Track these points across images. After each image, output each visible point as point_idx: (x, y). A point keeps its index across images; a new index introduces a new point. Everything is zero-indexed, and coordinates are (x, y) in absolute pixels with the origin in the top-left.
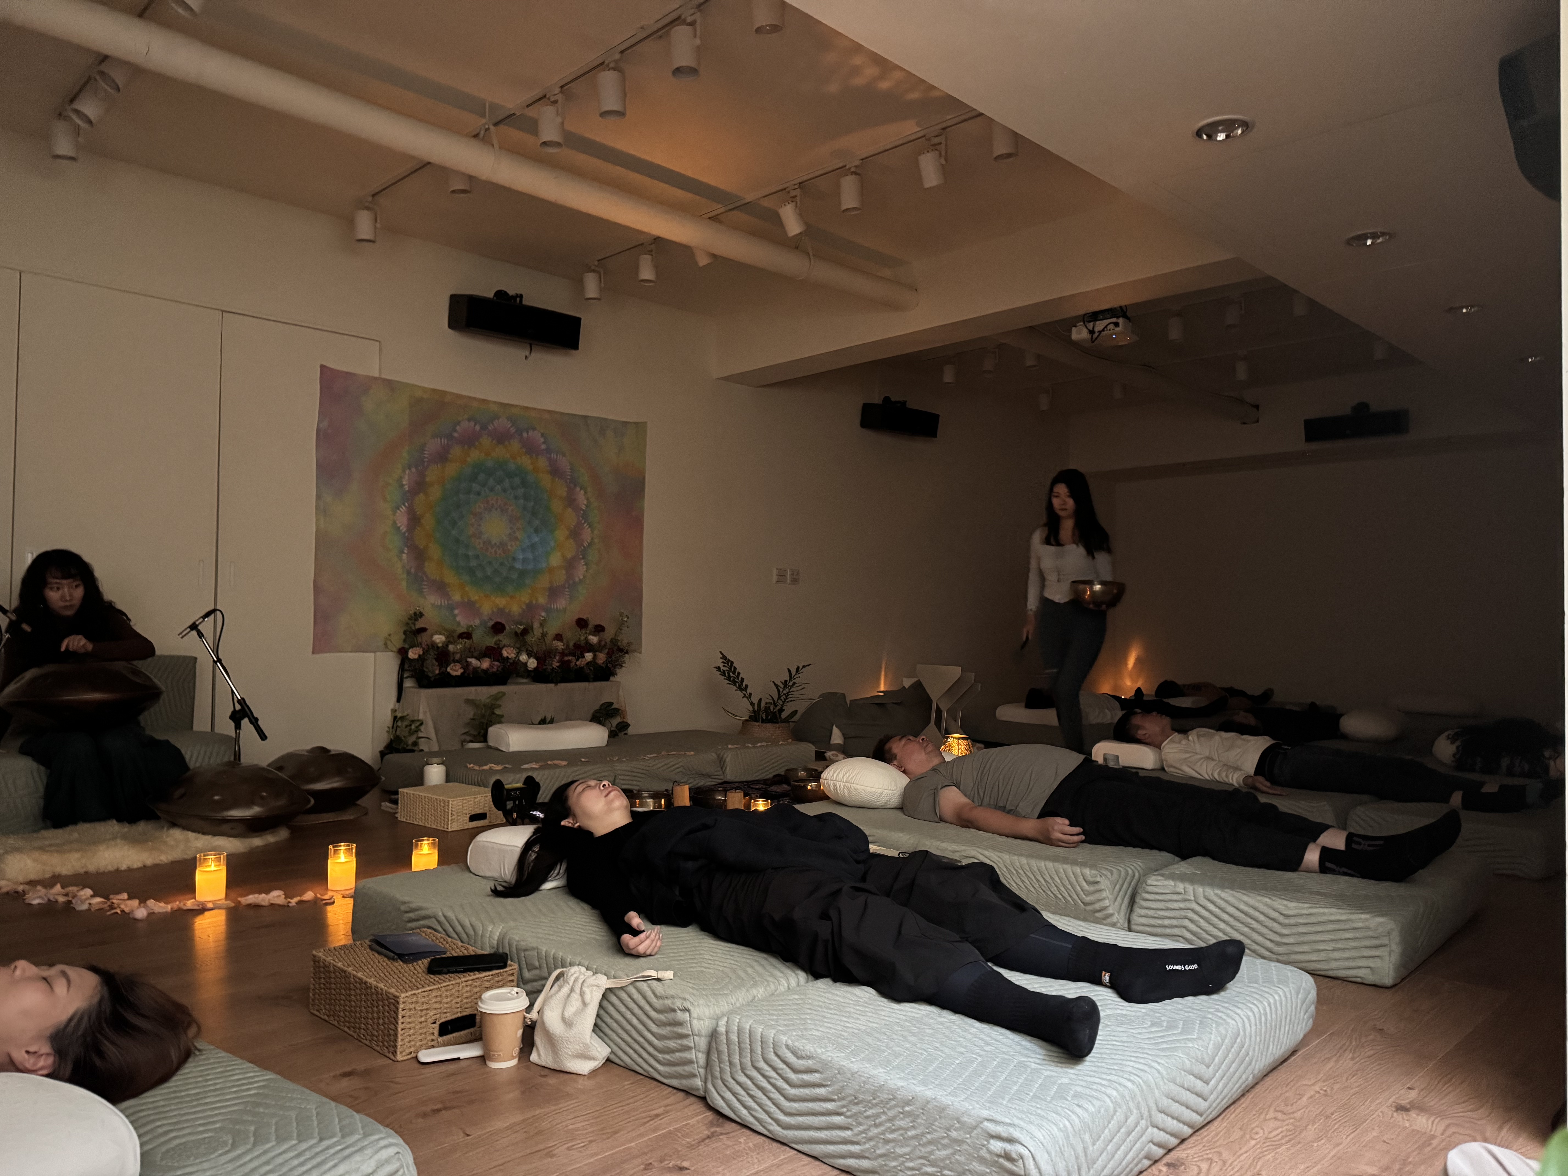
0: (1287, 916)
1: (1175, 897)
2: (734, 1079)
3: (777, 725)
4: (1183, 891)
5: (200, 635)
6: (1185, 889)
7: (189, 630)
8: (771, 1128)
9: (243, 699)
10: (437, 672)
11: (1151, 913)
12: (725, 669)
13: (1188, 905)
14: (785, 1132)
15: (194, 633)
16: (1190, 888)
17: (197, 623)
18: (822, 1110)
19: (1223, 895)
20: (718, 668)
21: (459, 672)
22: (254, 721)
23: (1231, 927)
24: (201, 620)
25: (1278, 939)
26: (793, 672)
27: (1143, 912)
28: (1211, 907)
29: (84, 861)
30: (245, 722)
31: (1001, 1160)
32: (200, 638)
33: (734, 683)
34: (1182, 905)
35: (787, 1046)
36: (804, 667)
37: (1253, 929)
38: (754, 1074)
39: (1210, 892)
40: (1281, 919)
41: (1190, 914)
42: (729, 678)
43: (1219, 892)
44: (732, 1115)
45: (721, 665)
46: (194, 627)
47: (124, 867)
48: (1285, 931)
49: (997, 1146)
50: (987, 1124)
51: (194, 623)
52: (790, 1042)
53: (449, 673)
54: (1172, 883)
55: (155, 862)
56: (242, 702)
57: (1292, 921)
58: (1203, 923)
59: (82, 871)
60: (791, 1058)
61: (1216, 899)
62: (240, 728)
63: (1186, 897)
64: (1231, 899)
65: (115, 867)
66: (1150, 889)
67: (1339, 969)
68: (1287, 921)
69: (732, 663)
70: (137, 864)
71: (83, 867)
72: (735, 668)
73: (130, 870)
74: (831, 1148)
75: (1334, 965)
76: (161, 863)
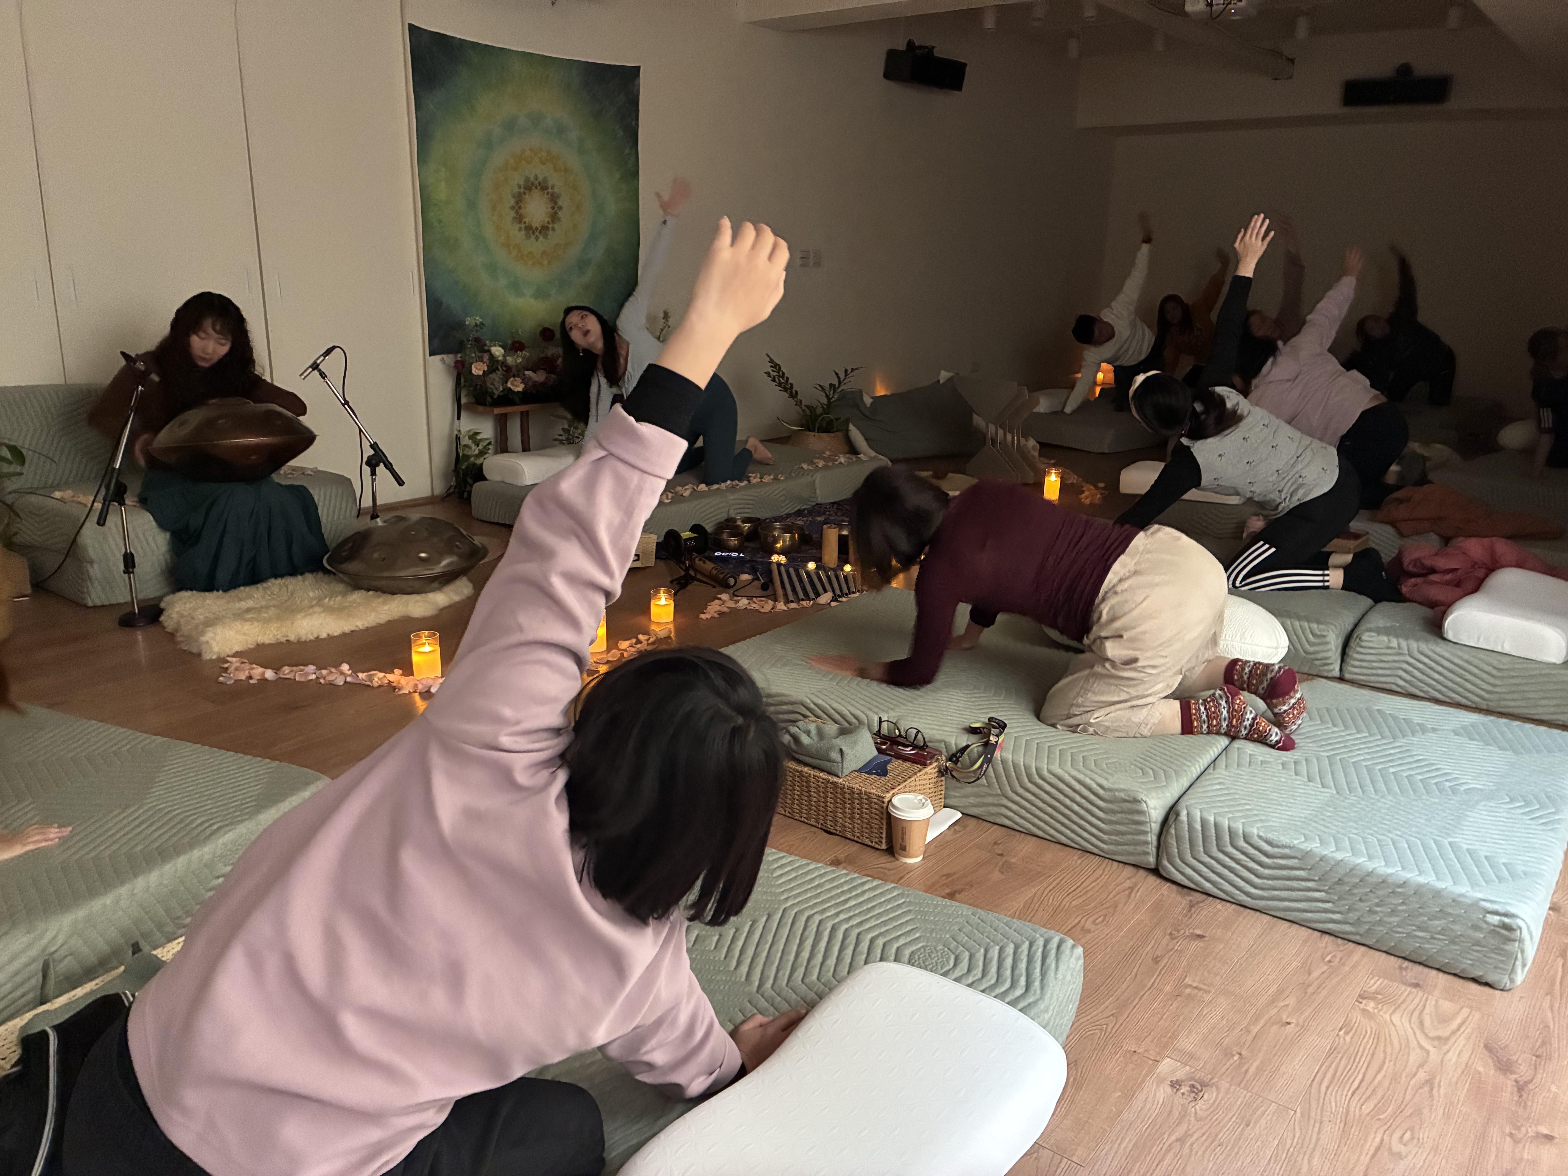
0: (1499, 670)
1: (1389, 651)
2: (1195, 859)
3: (833, 435)
4: (1396, 646)
5: (323, 375)
6: (1399, 644)
7: (310, 370)
8: (1240, 898)
9: (375, 443)
10: (501, 389)
11: (1364, 664)
12: (775, 374)
13: (1402, 658)
14: (1254, 901)
15: (316, 372)
16: (1404, 644)
17: (318, 362)
18: (1301, 887)
19: (1438, 649)
20: (768, 374)
21: (520, 388)
22: (389, 467)
23: (1445, 677)
24: (322, 358)
25: (1490, 688)
26: (842, 376)
27: (1357, 663)
28: (1426, 660)
29: (284, 630)
30: (381, 469)
31: (1498, 929)
32: (324, 378)
33: (786, 390)
34: (1396, 658)
35: (1260, 837)
36: (853, 370)
37: (1467, 680)
38: (1221, 856)
39: (1423, 647)
40: (1494, 672)
41: (1405, 666)
42: (780, 385)
43: (1433, 647)
44: (1192, 886)
45: (770, 370)
46: (315, 366)
47: (324, 635)
48: (1498, 682)
49: (1495, 919)
50: (1483, 903)
51: (315, 362)
52: (1261, 834)
53: (510, 389)
54: (1385, 639)
55: (353, 628)
56: (374, 446)
57: (1505, 674)
58: (1416, 673)
59: (283, 640)
60: (1267, 848)
61: (1431, 654)
62: (375, 475)
63: (1400, 651)
64: (1447, 655)
65: (315, 635)
66: (1364, 644)
67: (1543, 714)
68: (1499, 674)
69: (779, 366)
70: (337, 632)
71: (284, 636)
72: (783, 373)
73: (330, 637)
74: (1309, 915)
75: (1540, 710)
76: (357, 629)
